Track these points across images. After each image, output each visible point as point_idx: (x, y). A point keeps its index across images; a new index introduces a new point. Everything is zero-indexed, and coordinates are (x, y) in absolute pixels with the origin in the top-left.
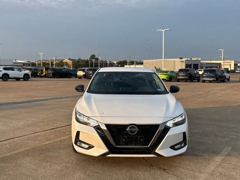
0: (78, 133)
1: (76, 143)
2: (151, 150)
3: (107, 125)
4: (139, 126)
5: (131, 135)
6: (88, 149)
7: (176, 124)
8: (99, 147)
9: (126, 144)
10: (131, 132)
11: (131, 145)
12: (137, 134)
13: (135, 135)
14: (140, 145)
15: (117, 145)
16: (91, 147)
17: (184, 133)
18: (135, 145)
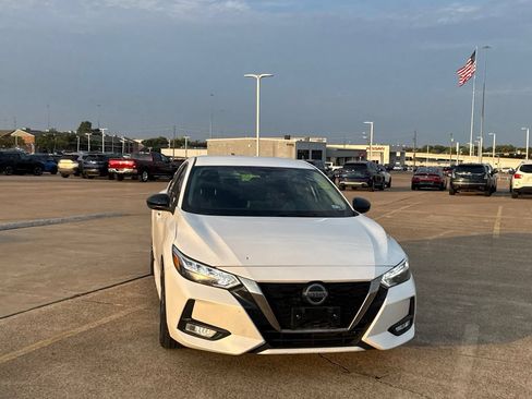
0: (190, 304)
1: (181, 326)
2: (353, 337)
3: (262, 285)
4: (330, 286)
5: (311, 305)
6: (213, 338)
7: (398, 280)
8: (243, 333)
9: (302, 326)
10: (312, 299)
11: (313, 328)
12: (324, 304)
13: (321, 305)
14: (330, 327)
15: (283, 327)
16: (221, 333)
17: (412, 299)
18: (321, 327)
